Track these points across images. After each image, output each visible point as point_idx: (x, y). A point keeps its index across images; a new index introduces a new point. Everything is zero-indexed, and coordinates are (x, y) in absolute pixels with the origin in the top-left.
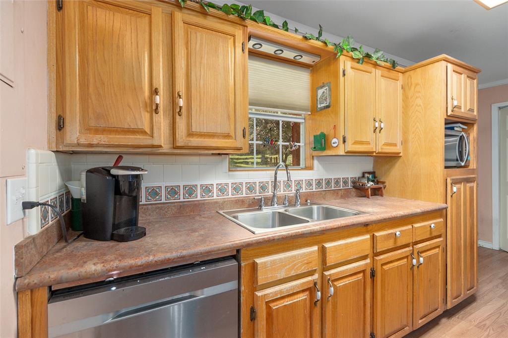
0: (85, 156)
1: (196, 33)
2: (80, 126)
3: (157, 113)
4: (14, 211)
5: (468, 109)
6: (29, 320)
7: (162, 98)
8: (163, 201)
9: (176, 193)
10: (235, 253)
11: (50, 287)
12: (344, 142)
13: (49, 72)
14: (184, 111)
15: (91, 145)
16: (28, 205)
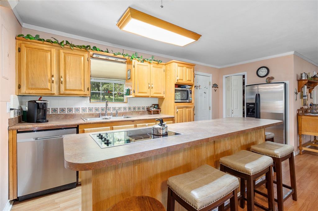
0: (28, 97)
1: (68, 56)
2: (26, 87)
3: (53, 83)
4: (8, 110)
5: (187, 80)
6: (12, 138)
7: (55, 78)
8: (59, 113)
9: (64, 111)
10: (77, 126)
11: (17, 130)
12: (134, 92)
13: (16, 72)
14: (63, 82)
15: (30, 93)
16: (11, 109)
